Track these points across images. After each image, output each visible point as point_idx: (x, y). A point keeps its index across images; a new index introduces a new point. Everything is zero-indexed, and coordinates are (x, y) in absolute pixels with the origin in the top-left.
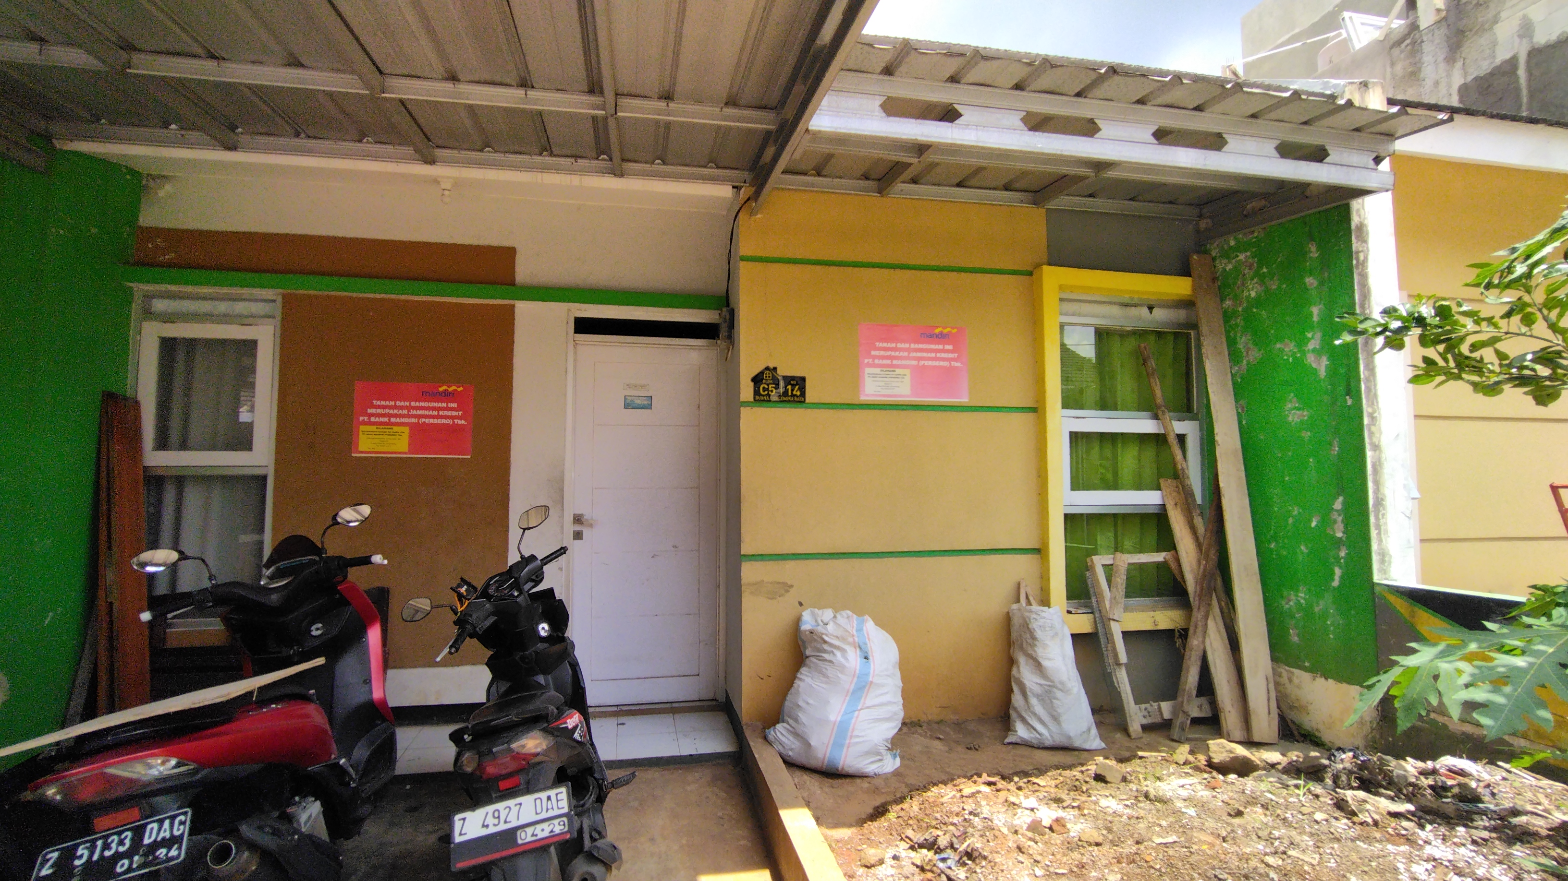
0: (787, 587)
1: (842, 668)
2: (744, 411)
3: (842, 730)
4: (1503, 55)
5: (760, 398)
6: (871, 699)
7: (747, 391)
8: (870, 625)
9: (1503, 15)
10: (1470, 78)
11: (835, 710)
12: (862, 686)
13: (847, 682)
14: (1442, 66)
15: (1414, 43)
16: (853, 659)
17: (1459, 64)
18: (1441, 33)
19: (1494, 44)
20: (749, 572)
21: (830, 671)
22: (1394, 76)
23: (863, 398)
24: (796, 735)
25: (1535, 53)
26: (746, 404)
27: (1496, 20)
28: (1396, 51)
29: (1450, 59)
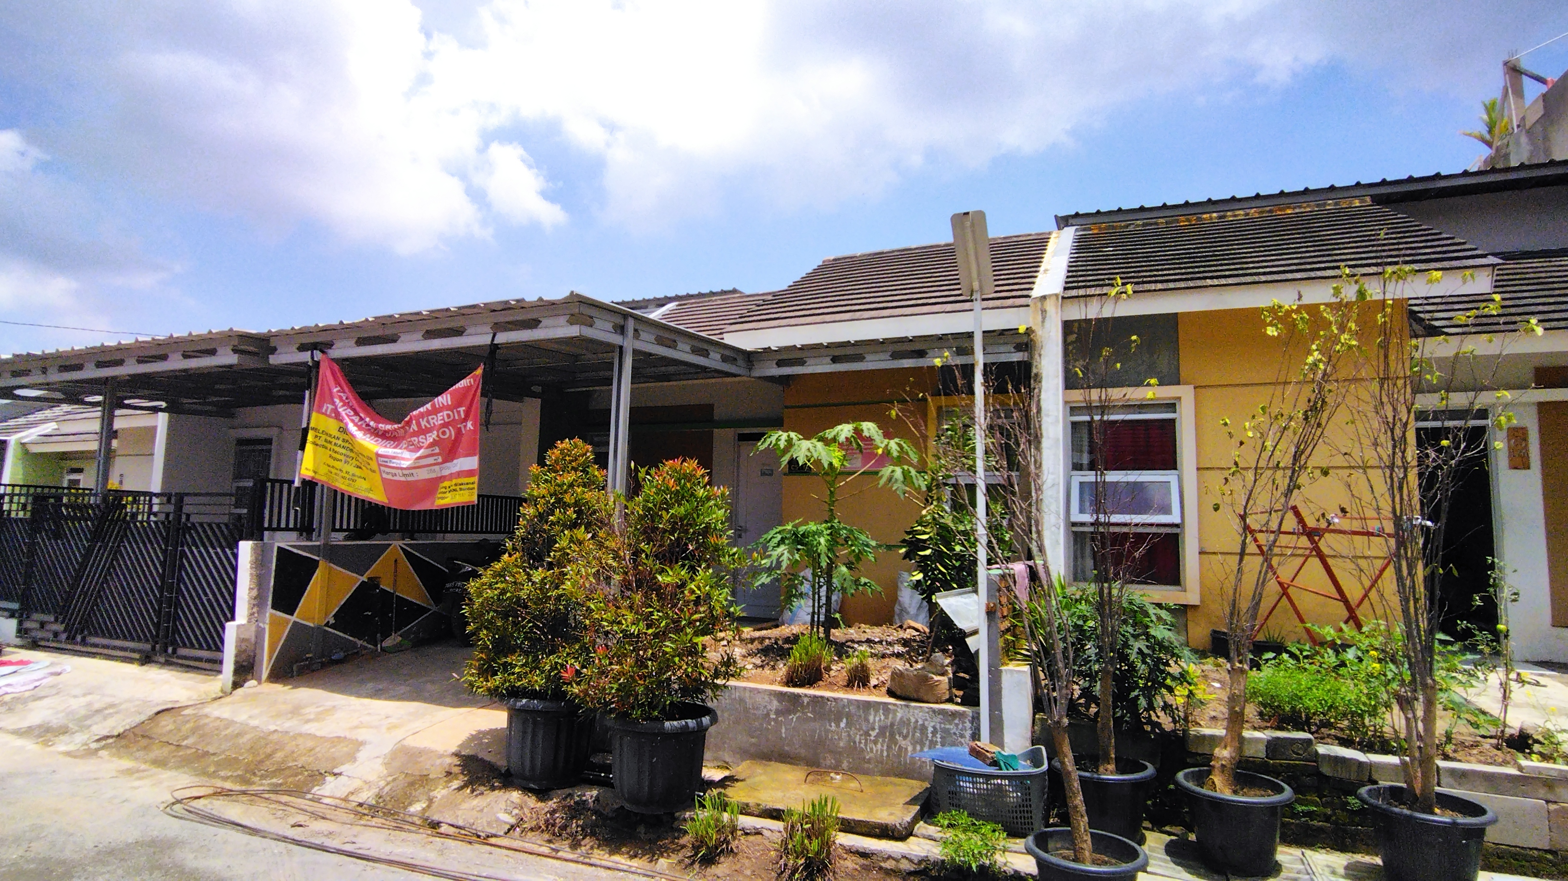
7: (785, 468)
26: (785, 474)
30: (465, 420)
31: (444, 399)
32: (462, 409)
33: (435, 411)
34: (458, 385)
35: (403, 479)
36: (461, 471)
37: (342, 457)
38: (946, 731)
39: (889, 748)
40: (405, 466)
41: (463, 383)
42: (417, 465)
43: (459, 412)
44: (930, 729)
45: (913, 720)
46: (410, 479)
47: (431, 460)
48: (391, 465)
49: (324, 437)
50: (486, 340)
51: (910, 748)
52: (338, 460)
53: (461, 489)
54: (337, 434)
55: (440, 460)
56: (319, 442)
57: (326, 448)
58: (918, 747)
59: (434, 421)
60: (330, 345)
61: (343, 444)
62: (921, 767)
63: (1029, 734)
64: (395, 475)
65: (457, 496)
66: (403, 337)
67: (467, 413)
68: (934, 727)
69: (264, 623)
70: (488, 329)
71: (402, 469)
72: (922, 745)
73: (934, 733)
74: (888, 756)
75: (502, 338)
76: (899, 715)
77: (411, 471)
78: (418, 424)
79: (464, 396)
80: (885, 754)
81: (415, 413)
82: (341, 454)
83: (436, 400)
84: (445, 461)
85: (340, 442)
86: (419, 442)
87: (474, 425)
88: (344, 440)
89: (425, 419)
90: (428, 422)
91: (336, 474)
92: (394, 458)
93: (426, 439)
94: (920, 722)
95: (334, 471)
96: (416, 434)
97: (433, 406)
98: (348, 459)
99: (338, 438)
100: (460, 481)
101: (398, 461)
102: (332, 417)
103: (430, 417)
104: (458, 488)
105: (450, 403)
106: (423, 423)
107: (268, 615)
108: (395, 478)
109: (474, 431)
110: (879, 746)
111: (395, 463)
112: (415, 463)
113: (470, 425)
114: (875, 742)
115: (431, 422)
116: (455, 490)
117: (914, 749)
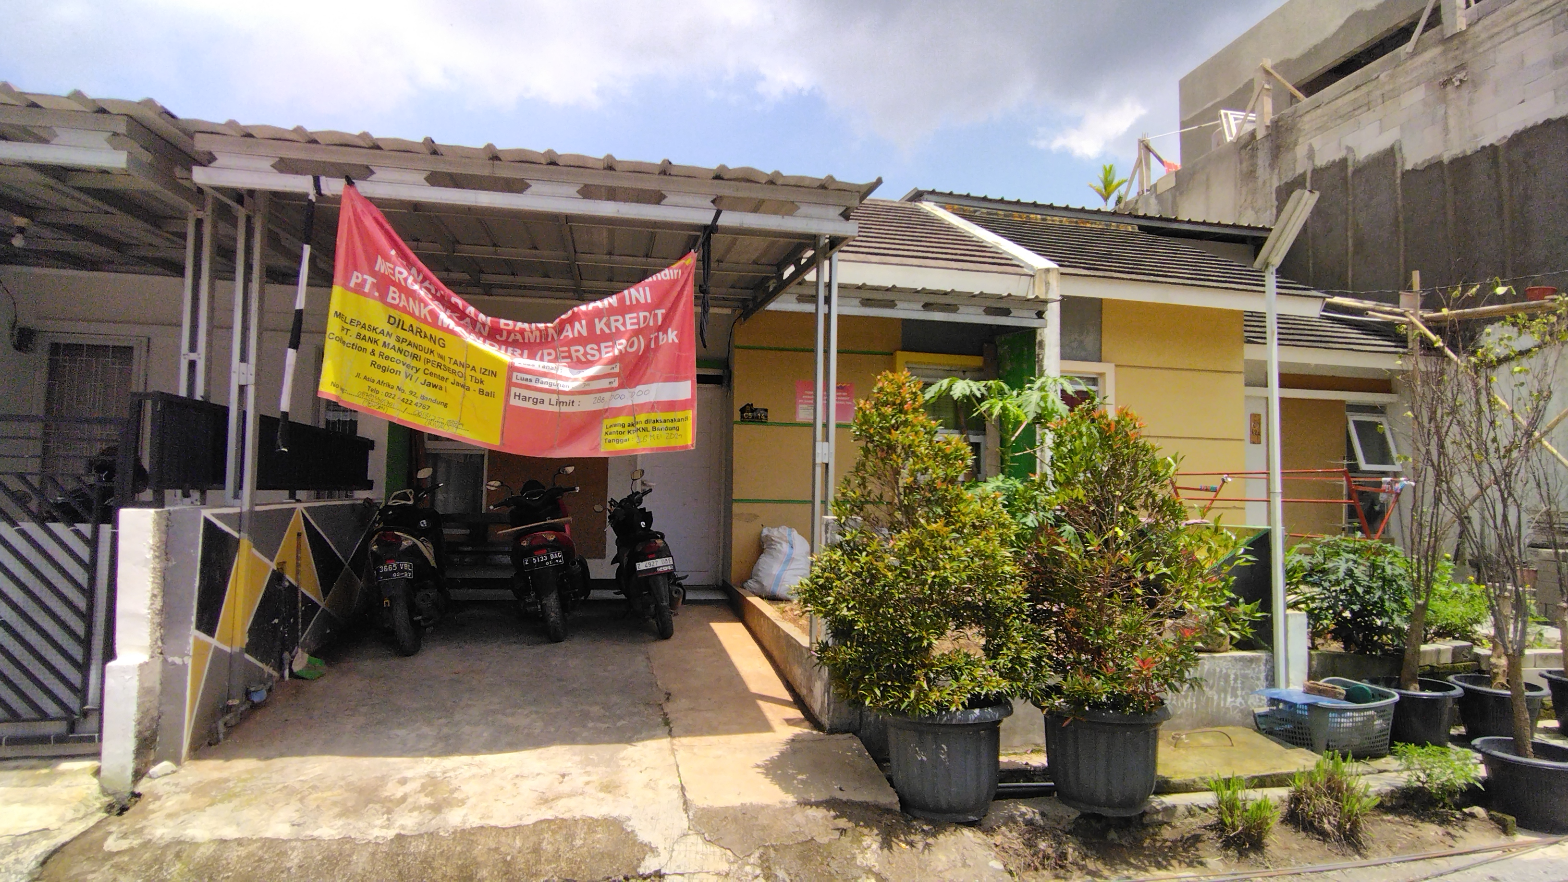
0: (756, 516)
1: (780, 551)
2: (735, 426)
3: (778, 579)
4: (1299, 171)
5: (743, 420)
6: (793, 565)
7: (737, 416)
8: (795, 533)
9: (1300, 140)
10: (1282, 183)
11: (776, 569)
12: (789, 559)
13: (782, 558)
14: (1268, 170)
15: (1253, 149)
16: (785, 547)
17: (1276, 171)
18: (1267, 145)
19: (1295, 161)
20: (736, 508)
21: (774, 553)
22: (1241, 171)
23: (798, 420)
24: (757, 582)
25: (1316, 171)
26: (736, 423)
27: (1296, 143)
28: (1243, 152)
29: (1272, 166)
30: (663, 328)
31: (638, 293)
32: (660, 312)
33: (623, 309)
34: (659, 276)
35: (555, 409)
36: (658, 403)
37: (400, 367)
38: (1245, 676)
39: (1198, 700)
40: (567, 389)
41: (666, 275)
42: (588, 388)
43: (656, 315)
44: (1232, 676)
45: (1218, 670)
46: (564, 409)
47: (604, 384)
48: (539, 385)
49: (354, 330)
50: (705, 217)
51: (1216, 697)
52: (393, 371)
53: (654, 429)
54: (387, 328)
55: (616, 384)
56: (347, 339)
57: (365, 350)
58: (1222, 696)
59: (619, 324)
60: (367, 172)
61: (397, 345)
62: (1226, 713)
63: (1306, 670)
64: (543, 402)
65: (648, 439)
66: (535, 187)
67: (667, 318)
68: (1235, 674)
69: (183, 655)
70: (707, 202)
71: (559, 393)
72: (1226, 692)
73: (1235, 680)
74: (1197, 709)
75: (728, 219)
76: (1206, 667)
77: (572, 398)
78: (591, 326)
79: (667, 293)
80: (1194, 706)
81: (583, 308)
82: (398, 362)
83: (626, 292)
84: (622, 386)
85: (392, 341)
86: (585, 354)
87: (680, 336)
88: (398, 339)
89: (604, 320)
90: (608, 325)
91: (387, 395)
92: (545, 375)
93: (599, 350)
94: (1224, 671)
95: (383, 389)
96: (581, 340)
97: (622, 301)
98: (410, 371)
99: (389, 335)
100: (653, 416)
101: (553, 381)
102: (374, 298)
103: (612, 318)
104: (650, 426)
105: (649, 301)
106: (600, 325)
107: (191, 641)
108: (539, 407)
109: (680, 346)
110: (1189, 700)
111: (546, 383)
112: (585, 385)
113: (672, 336)
114: (1186, 697)
115: (613, 325)
116: (644, 430)
117: (1219, 697)
